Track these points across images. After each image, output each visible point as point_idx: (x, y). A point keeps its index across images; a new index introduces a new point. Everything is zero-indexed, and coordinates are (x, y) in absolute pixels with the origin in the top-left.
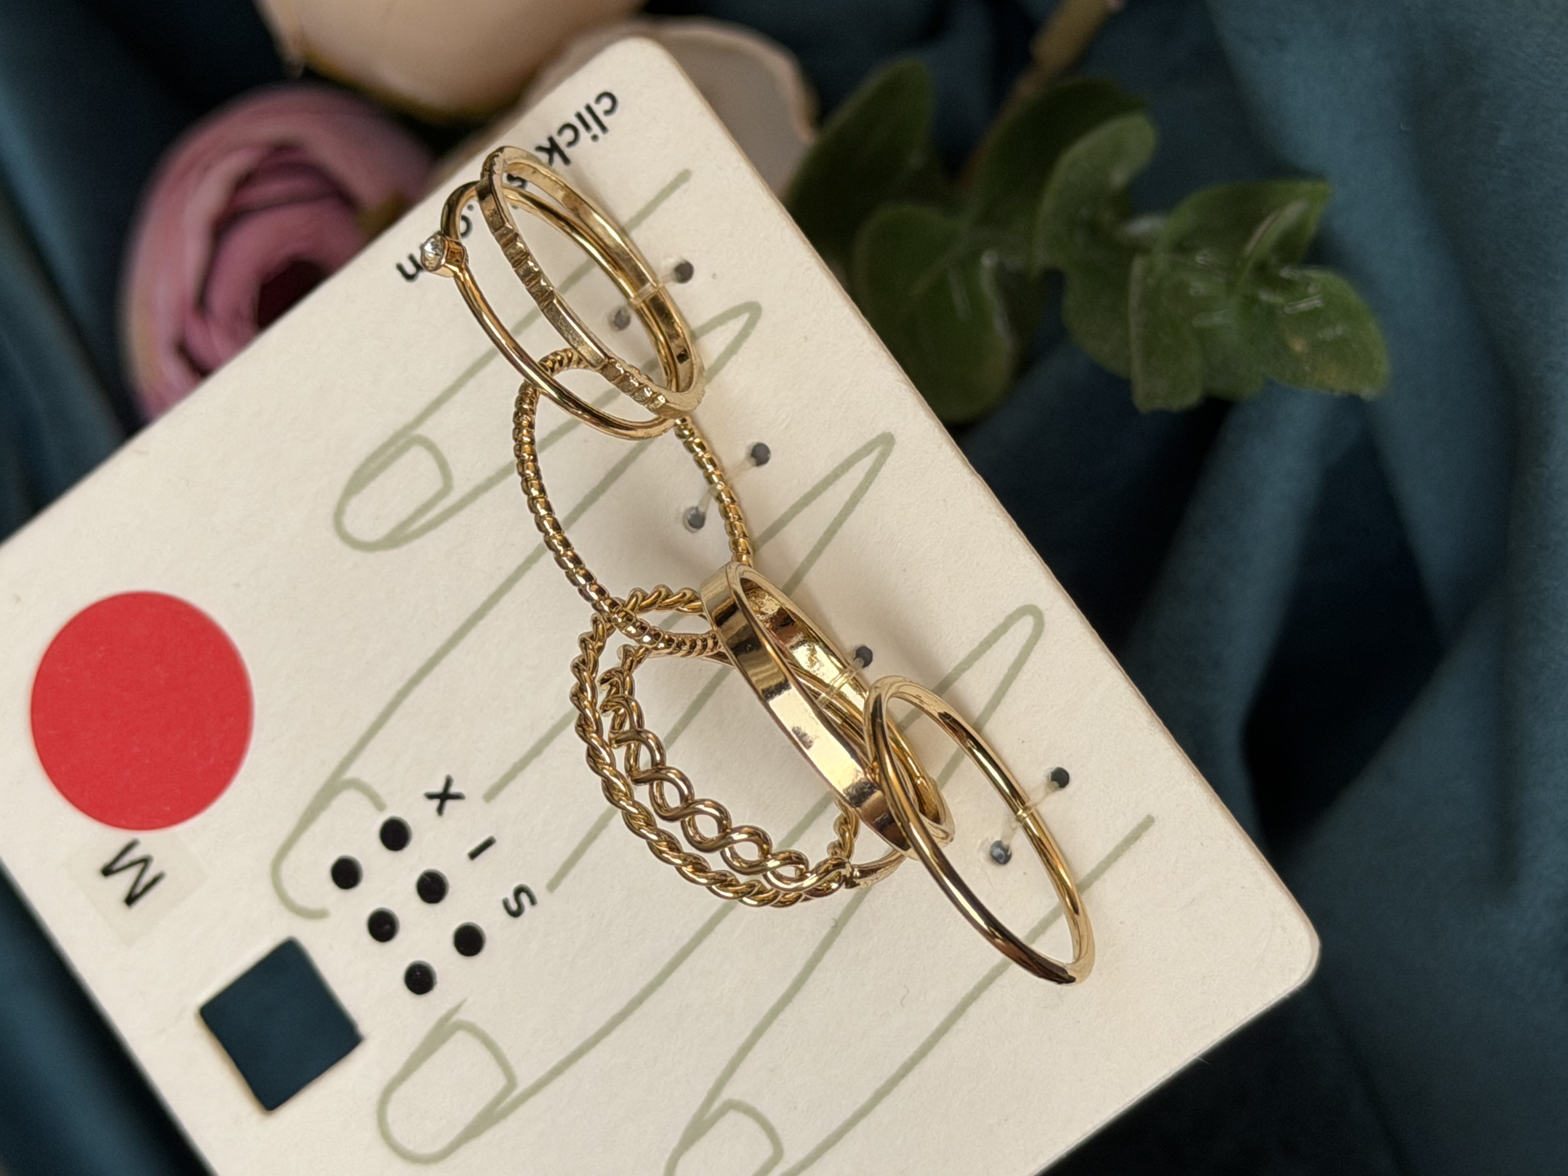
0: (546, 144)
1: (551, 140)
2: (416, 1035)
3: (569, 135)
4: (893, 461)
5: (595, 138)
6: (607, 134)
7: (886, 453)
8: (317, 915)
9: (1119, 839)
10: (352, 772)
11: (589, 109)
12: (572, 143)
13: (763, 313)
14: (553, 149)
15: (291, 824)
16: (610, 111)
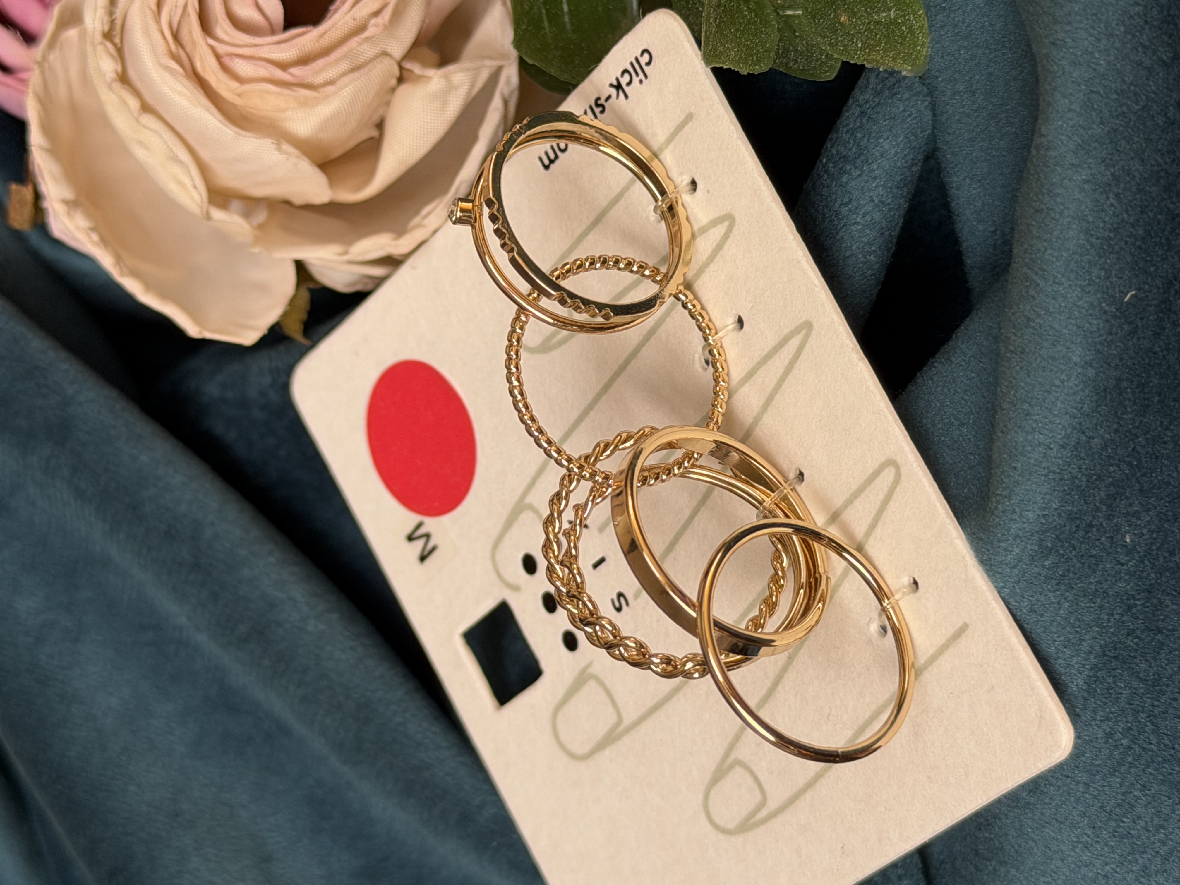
0: (615, 83)
1: (617, 80)
2: (569, 677)
3: (627, 77)
4: (811, 341)
5: (641, 82)
6: (647, 80)
7: (807, 336)
8: (516, 588)
9: (948, 635)
10: (528, 500)
11: (637, 60)
12: (629, 84)
13: (737, 223)
14: (618, 87)
15: (499, 527)
16: (648, 64)
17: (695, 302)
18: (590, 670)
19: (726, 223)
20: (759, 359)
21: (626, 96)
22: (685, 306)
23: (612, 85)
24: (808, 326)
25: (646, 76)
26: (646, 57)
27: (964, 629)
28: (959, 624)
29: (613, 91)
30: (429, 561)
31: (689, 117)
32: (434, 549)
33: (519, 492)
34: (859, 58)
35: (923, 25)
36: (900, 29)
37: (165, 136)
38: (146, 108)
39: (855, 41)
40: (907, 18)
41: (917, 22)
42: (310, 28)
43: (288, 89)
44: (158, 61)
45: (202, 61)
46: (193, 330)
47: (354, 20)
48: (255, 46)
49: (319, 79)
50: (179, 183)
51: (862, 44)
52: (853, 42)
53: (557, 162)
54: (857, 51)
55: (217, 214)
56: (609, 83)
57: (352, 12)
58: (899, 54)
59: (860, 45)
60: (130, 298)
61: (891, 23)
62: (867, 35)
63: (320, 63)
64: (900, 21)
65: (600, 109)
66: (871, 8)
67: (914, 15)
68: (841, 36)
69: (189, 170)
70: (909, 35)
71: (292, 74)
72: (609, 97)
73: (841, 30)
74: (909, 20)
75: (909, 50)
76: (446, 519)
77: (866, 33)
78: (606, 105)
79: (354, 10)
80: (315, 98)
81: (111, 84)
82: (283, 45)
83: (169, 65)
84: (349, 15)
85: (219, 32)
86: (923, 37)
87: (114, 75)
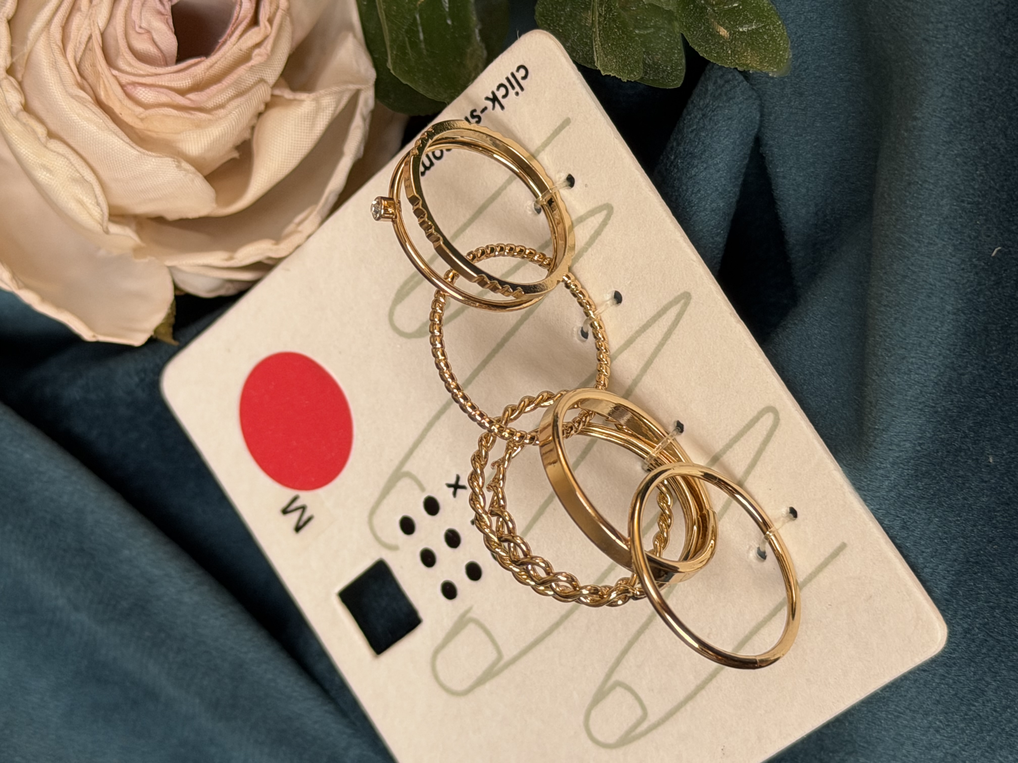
0: (491, 96)
1: (493, 93)
2: (448, 623)
3: (503, 91)
4: (690, 309)
5: (517, 94)
6: (524, 92)
7: (686, 305)
8: (393, 548)
9: (827, 555)
10: (407, 468)
11: (513, 75)
12: (505, 96)
13: (615, 211)
14: (494, 99)
15: (377, 494)
16: (525, 78)
17: (577, 283)
18: (470, 615)
19: (605, 212)
20: (637, 328)
21: (502, 107)
22: (567, 286)
23: (487, 98)
24: (686, 297)
25: (522, 89)
26: (522, 72)
27: (843, 547)
28: (838, 544)
29: (489, 104)
30: (303, 532)
31: (567, 122)
32: (310, 519)
33: (396, 462)
34: (731, 63)
35: (783, 33)
36: (762, 38)
37: (72, 159)
38: (51, 135)
39: (725, 48)
40: (767, 28)
41: (777, 31)
42: (203, 58)
43: (187, 112)
44: (66, 91)
45: (106, 91)
46: (87, 335)
47: (241, 50)
48: (156, 75)
49: (210, 104)
50: (80, 202)
51: (732, 52)
52: (724, 50)
53: (432, 168)
54: (729, 57)
55: (114, 229)
56: (485, 96)
57: (238, 43)
58: (765, 57)
59: (730, 52)
60: (27, 309)
61: (754, 33)
62: (734, 44)
63: (214, 88)
64: (761, 31)
65: (477, 119)
66: (734, 21)
67: (773, 25)
68: (713, 45)
69: (93, 189)
70: (771, 42)
71: (189, 99)
72: (485, 109)
73: (712, 40)
74: (769, 29)
75: (772, 55)
76: (321, 492)
77: (733, 42)
78: (482, 116)
79: (241, 41)
80: (210, 120)
81: (17, 113)
82: (181, 74)
83: (78, 94)
84: (236, 46)
85: (121, 64)
86: (784, 44)
87: (20, 107)
